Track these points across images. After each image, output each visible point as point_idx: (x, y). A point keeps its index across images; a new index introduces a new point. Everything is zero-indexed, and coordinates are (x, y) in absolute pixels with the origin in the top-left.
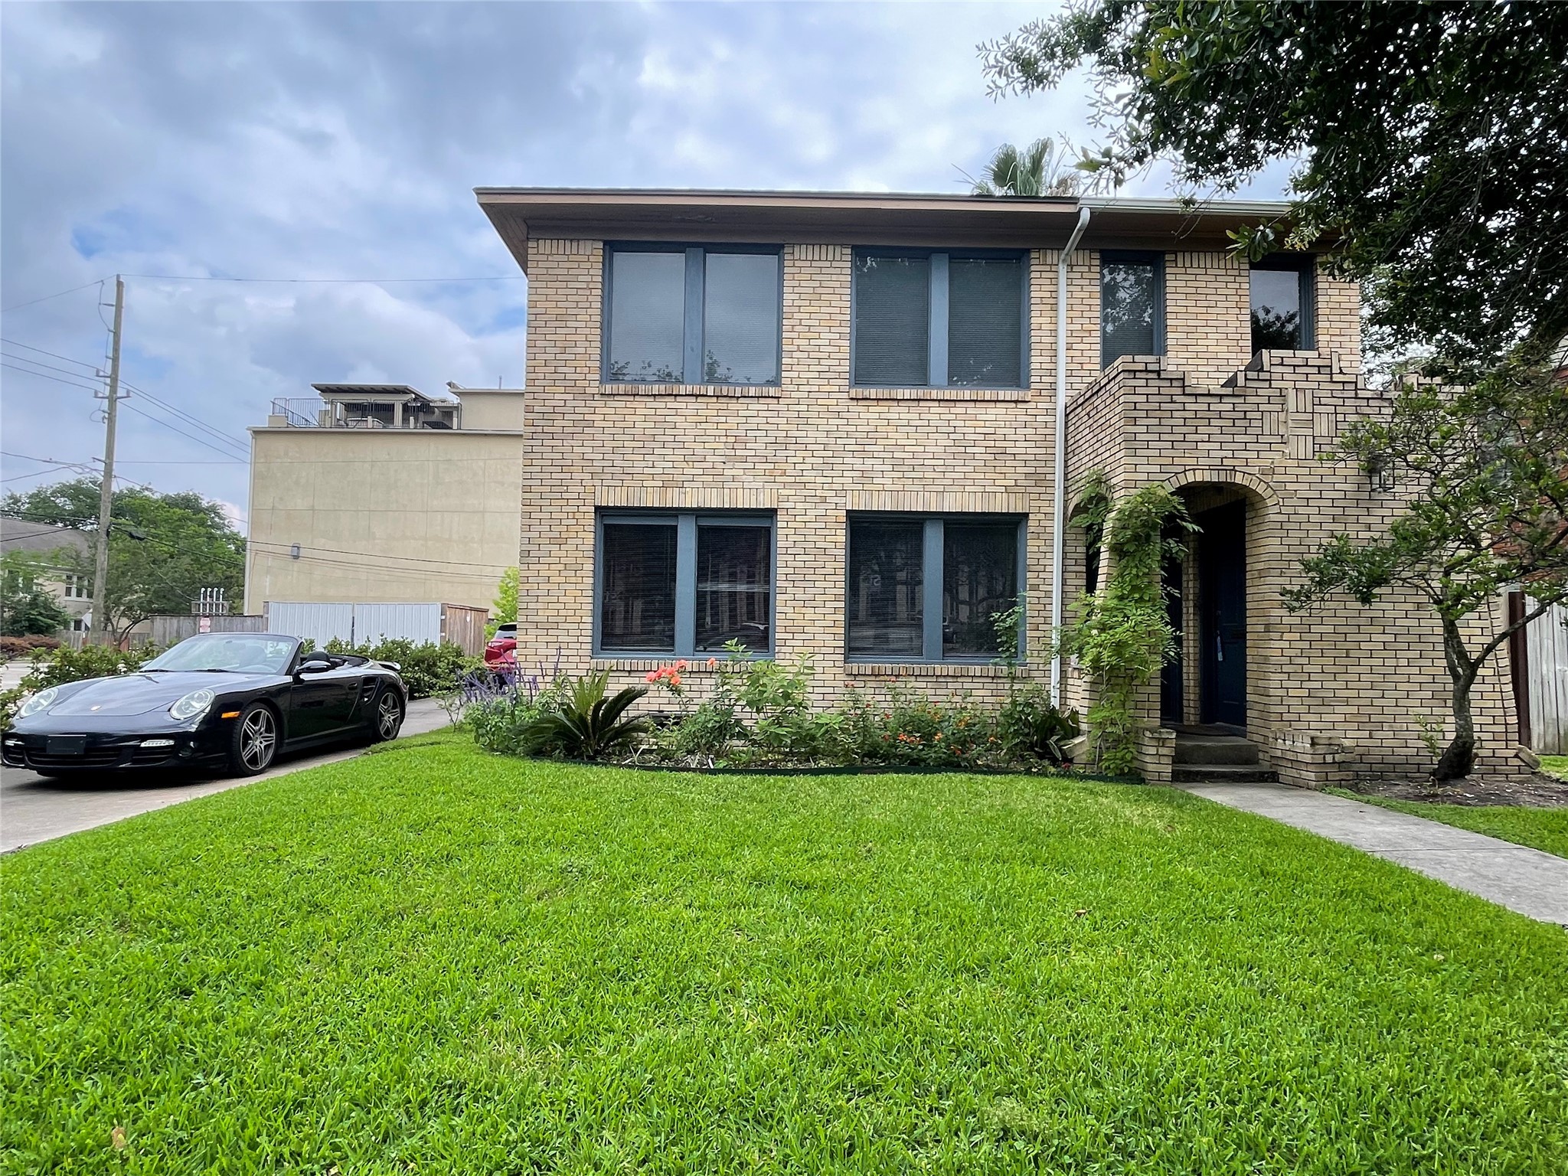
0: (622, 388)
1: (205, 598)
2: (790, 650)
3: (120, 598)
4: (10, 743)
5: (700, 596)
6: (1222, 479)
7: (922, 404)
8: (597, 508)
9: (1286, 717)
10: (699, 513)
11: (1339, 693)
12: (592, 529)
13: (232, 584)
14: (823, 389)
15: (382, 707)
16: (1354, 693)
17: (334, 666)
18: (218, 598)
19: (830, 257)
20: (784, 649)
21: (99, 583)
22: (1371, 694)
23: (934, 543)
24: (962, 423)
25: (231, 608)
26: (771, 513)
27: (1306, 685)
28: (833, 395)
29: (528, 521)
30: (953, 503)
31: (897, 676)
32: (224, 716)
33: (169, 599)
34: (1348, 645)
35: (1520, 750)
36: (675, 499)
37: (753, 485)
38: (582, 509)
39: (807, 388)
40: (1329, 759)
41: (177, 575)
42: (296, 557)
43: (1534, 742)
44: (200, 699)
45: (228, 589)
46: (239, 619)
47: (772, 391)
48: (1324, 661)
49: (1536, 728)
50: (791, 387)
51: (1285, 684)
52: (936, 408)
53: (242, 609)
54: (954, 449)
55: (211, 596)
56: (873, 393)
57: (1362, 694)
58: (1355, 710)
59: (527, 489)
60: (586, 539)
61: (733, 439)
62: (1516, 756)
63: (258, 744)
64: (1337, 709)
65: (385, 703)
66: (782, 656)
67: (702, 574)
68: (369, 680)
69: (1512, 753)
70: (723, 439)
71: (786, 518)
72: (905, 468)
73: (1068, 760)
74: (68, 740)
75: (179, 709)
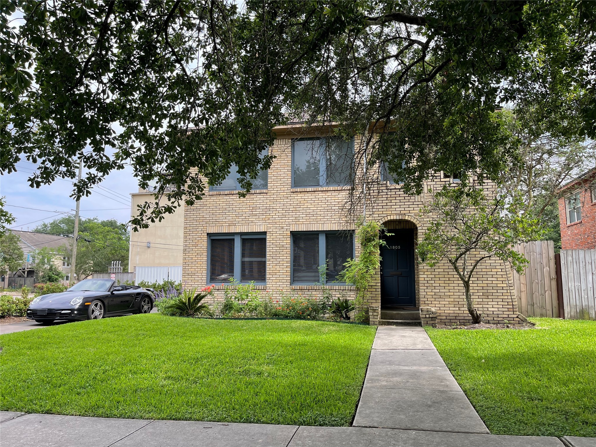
0: (215, 193)
1: (113, 265)
2: (271, 281)
3: (82, 266)
4: (29, 312)
5: (243, 263)
6: (401, 218)
7: (316, 192)
8: (208, 234)
9: (426, 302)
10: (241, 234)
11: (446, 294)
12: (206, 241)
13: (124, 260)
14: (282, 189)
15: (143, 303)
16: (452, 294)
17: (127, 289)
18: (118, 265)
19: (284, 143)
20: (269, 281)
21: (73, 261)
22: (458, 294)
23: (322, 241)
24: (330, 199)
25: (124, 269)
26: (265, 233)
27: (434, 291)
28: (285, 191)
29: (185, 239)
30: (328, 227)
31: (309, 290)
32: (86, 304)
33: (100, 267)
34: (449, 276)
35: (519, 315)
36: (232, 230)
37: (259, 224)
38: (203, 234)
39: (277, 189)
40: (427, 316)
41: (103, 256)
42: (149, 247)
43: (566, 315)
44: (79, 299)
45: (123, 261)
46: (126, 274)
47: (264, 191)
48: (440, 282)
49: (567, 309)
50: (271, 189)
51: (426, 290)
52: (321, 194)
53: (128, 269)
54: (327, 208)
55: (116, 265)
56: (299, 190)
57: (455, 294)
58: (453, 300)
59: (185, 228)
60: (204, 244)
61: (251, 208)
62: (517, 317)
63: (97, 313)
64: (446, 300)
65: (144, 302)
66: (269, 283)
67: (243, 255)
68: (139, 294)
69: (515, 316)
70: (248, 208)
71: (270, 235)
72: (310, 216)
73: (349, 318)
74: (43, 310)
75: (73, 302)
